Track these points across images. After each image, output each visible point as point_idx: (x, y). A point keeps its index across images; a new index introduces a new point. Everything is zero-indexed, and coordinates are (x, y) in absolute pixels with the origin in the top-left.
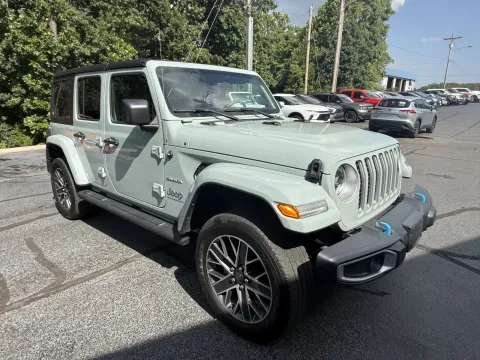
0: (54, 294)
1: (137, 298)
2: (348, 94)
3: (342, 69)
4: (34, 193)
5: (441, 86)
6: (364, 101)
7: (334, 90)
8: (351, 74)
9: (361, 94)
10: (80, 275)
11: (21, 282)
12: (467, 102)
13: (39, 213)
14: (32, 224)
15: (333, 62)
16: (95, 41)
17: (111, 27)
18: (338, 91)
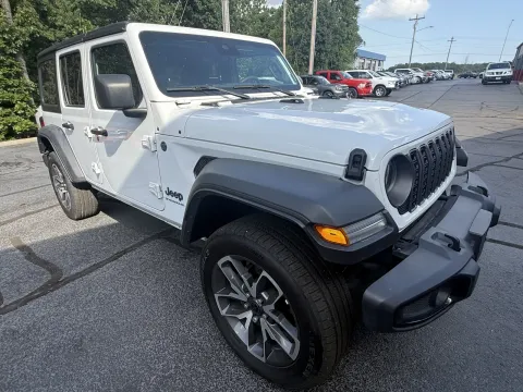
0: (52, 291)
1: (141, 285)
2: (325, 75)
3: (318, 51)
4: (13, 191)
5: (407, 66)
6: (340, 81)
7: (311, 72)
8: (326, 55)
9: (336, 74)
10: (79, 269)
11: (13, 282)
12: (429, 80)
13: (22, 212)
14: (15, 223)
15: (309, 45)
16: (59, 23)
17: (76, 8)
18: (315, 73)
